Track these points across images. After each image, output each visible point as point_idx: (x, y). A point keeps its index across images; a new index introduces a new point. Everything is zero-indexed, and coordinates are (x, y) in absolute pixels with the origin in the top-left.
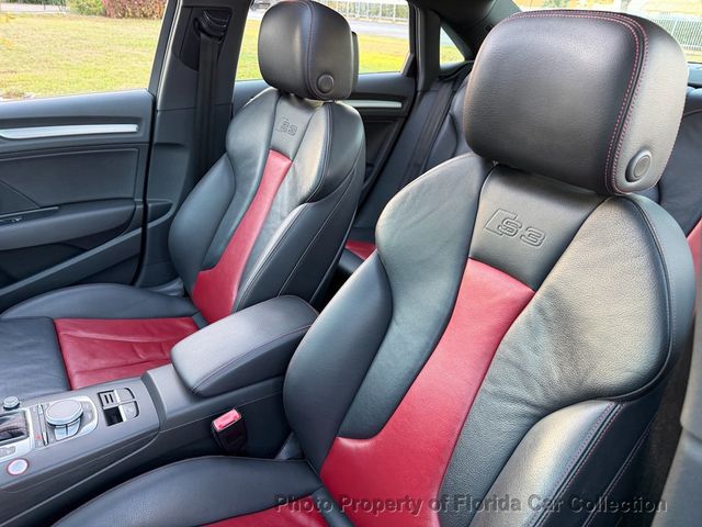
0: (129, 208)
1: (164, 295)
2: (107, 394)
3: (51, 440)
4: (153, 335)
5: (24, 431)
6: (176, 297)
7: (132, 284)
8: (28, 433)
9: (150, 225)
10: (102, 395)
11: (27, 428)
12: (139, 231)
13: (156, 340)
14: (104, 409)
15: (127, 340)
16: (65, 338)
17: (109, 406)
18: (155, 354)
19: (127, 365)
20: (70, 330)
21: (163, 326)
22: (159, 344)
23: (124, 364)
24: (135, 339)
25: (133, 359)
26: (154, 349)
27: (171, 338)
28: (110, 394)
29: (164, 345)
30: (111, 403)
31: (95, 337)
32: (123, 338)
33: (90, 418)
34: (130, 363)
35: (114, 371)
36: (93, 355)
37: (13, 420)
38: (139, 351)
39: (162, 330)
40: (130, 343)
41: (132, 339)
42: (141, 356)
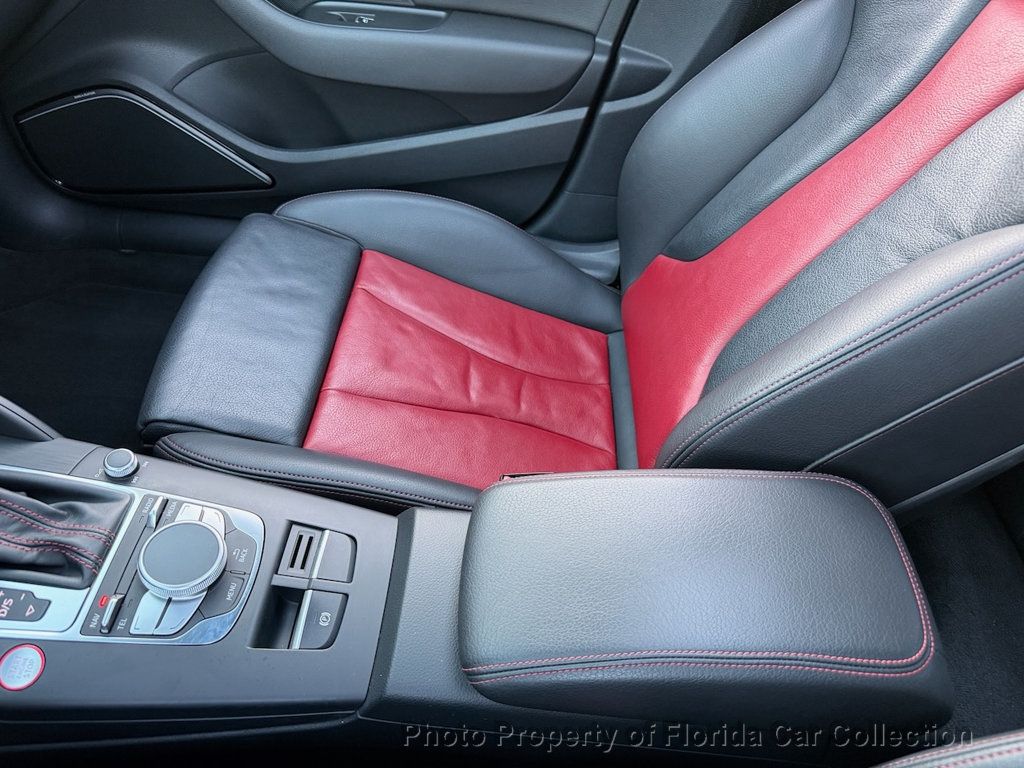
0: (578, 55)
1: (573, 268)
2: (307, 533)
3: (121, 625)
6: (598, 281)
7: (524, 224)
8: (95, 576)
9: (607, 108)
10: (296, 530)
11: (98, 566)
12: (581, 113)
14: (274, 583)
15: (466, 344)
16: (359, 300)
17: (289, 578)
18: (501, 399)
19: (437, 408)
20: (378, 284)
21: (546, 337)
22: (518, 378)
23: (432, 404)
24: (481, 347)
25: (454, 397)
26: (504, 386)
27: (549, 371)
28: (311, 539)
29: (527, 383)
30: (296, 570)
31: (414, 316)
32: (462, 336)
33: (230, 596)
34: (444, 405)
35: (405, 413)
36: (387, 360)
37: (92, 520)
38: (475, 382)
39: (539, 346)
40: (468, 355)
41: (476, 344)
42: (473, 395)
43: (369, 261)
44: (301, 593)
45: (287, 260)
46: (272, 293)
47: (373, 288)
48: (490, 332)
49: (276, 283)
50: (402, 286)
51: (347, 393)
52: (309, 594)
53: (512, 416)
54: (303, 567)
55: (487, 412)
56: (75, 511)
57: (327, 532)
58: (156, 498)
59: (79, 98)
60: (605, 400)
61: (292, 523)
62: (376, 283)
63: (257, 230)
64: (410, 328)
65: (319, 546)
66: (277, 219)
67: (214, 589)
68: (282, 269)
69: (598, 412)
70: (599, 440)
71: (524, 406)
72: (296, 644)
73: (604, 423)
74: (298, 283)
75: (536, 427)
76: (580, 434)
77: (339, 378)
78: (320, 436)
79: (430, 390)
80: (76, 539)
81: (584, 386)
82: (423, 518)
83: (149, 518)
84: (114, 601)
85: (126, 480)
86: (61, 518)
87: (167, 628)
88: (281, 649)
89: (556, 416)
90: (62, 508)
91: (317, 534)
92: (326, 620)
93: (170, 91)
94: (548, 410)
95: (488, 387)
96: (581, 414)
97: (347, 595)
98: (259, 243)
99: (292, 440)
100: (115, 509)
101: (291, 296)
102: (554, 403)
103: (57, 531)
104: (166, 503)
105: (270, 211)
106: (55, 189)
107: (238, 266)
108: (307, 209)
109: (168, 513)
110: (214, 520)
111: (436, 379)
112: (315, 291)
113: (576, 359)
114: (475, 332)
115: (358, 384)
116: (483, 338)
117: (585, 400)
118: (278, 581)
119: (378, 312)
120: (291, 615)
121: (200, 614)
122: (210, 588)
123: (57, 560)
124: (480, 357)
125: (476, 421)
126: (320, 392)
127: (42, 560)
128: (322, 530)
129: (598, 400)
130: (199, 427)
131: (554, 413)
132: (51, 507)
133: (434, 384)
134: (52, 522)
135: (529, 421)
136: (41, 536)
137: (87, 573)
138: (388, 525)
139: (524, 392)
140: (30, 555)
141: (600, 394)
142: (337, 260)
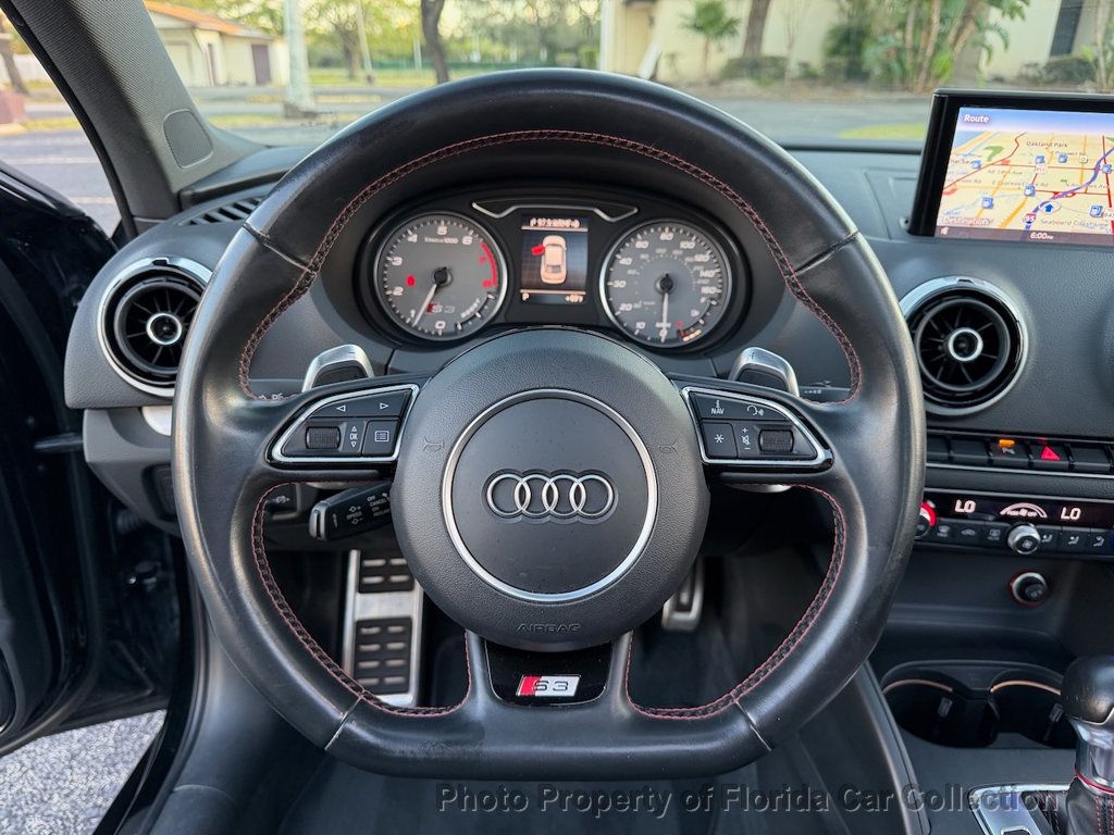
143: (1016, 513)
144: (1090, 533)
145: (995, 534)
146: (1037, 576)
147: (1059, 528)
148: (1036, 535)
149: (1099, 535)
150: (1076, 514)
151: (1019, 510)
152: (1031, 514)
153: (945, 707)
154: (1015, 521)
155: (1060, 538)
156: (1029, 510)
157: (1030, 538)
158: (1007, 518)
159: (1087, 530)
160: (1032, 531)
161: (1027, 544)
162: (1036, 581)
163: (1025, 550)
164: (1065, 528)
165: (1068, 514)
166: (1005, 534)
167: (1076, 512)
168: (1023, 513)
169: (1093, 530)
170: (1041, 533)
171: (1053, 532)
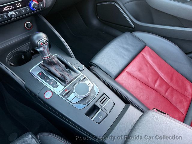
2: (106, 97)
3: (66, 96)
4: (171, 79)
5: (67, 82)
7: (187, 54)
8: (67, 85)
11: (68, 84)
13: (171, 84)
14: (95, 104)
15: (159, 74)
16: (140, 55)
17: (98, 104)
18: (162, 90)
19: (146, 85)
20: (146, 54)
21: (180, 81)
22: (168, 87)
23: (146, 83)
24: (163, 76)
25: (151, 84)
26: (164, 87)
27: (177, 88)
28: (106, 99)
29: (170, 89)
30: (100, 104)
31: (150, 63)
32: (159, 72)
33: (86, 102)
34: (148, 85)
35: (138, 83)
36: (140, 70)
37: (72, 75)
38: (158, 83)
39: (177, 82)
40: (159, 76)
41: (162, 75)
42: (156, 86)
43: (146, 48)
44: (99, 109)
45: (130, 43)
46: (124, 48)
47: (144, 54)
48: (167, 74)
49: (125, 46)
50: (151, 56)
51: (128, 73)
52: (100, 110)
53: (163, 94)
54: (102, 104)
55: (157, 91)
56: (70, 72)
57: (110, 99)
58: (84, 76)
59: (108, 3)
60: (189, 102)
61: (104, 94)
62: (145, 53)
63: (127, 35)
64: (148, 65)
65: (107, 101)
66: (132, 34)
67: (84, 99)
68: (128, 44)
69: (186, 104)
70: (183, 111)
71: (167, 94)
72: (93, 119)
73: (186, 108)
74: (130, 48)
75: (168, 100)
76: (178, 107)
77: (128, 69)
78: (119, 79)
79: (147, 80)
80: (68, 77)
81: (185, 96)
82: (131, 108)
83: (81, 79)
84: (67, 91)
85: (81, 71)
86: (67, 72)
87: (73, 101)
88: (90, 118)
89: (174, 100)
90: (68, 70)
91: (108, 98)
92: (101, 117)
93: (123, 5)
94: (173, 97)
95: (160, 85)
96: (181, 102)
97: (107, 115)
98: (126, 38)
99: (113, 77)
100: (76, 75)
101: (127, 50)
102: (175, 97)
103: (66, 74)
104: (85, 78)
105: (131, 32)
106: (97, 18)
107: (120, 41)
108: (138, 34)
109: (84, 80)
110: (91, 86)
111: (149, 78)
112: (132, 51)
113: (186, 89)
114: (163, 72)
115: (131, 72)
116: (164, 75)
117: (183, 99)
118: (96, 104)
119: (143, 59)
120: (95, 112)
121: (79, 102)
122: (84, 98)
123: (63, 79)
124: (161, 78)
125: (154, 91)
126: (123, 70)
127: (61, 78)
128: (109, 98)
129: (187, 101)
130: (98, 67)
131: (174, 99)
132: (67, 69)
133: (148, 79)
134: (66, 72)
135: (167, 98)
136: (63, 74)
137: (66, 84)
138: (123, 105)
139: (168, 90)
140: (59, 76)
141: (188, 100)
142: (139, 46)
143: (7, 10)
144: (25, 8)
145: (5, 16)
146: (29, 22)
147: (18, 10)
148: (14, 13)
149: (27, 8)
150: (19, 5)
151: (7, 8)
152: (10, 9)
153: (23, 56)
154: (8, 11)
155: (20, 12)
156: (9, 8)
157: (13, 14)
158: (5, 11)
159: (24, 8)
160: (13, 13)
161: (13, 16)
162: (29, 23)
163: (13, 17)
164: (19, 9)
165: (18, 6)
166: (7, 15)
167: (19, 4)
168: (8, 9)
169: (25, 7)
170: (15, 12)
171: (17, 11)
